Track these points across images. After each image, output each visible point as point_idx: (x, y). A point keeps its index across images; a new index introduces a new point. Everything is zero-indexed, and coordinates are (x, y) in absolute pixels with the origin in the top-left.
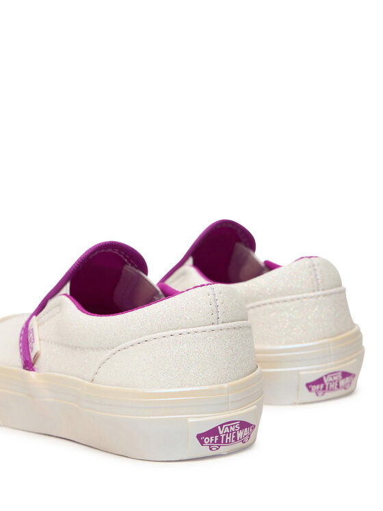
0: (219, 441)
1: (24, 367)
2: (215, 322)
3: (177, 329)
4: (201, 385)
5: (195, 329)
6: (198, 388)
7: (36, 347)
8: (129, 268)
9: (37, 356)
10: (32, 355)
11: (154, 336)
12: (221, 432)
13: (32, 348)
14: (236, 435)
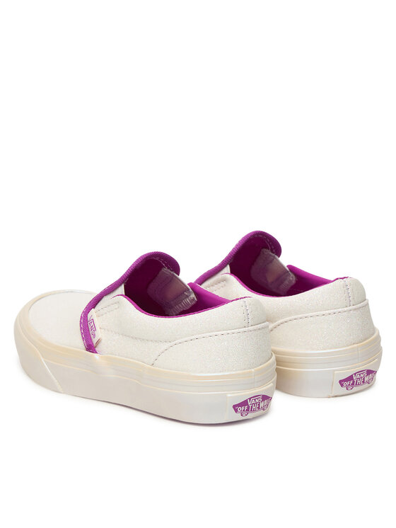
0: (248, 410)
1: (87, 350)
2: (246, 325)
3: (220, 331)
4: (236, 370)
5: (233, 331)
6: (234, 373)
7: (99, 334)
8: (165, 270)
9: (98, 342)
10: (95, 341)
11: (204, 335)
12: (249, 403)
13: (94, 336)
14: (259, 405)
